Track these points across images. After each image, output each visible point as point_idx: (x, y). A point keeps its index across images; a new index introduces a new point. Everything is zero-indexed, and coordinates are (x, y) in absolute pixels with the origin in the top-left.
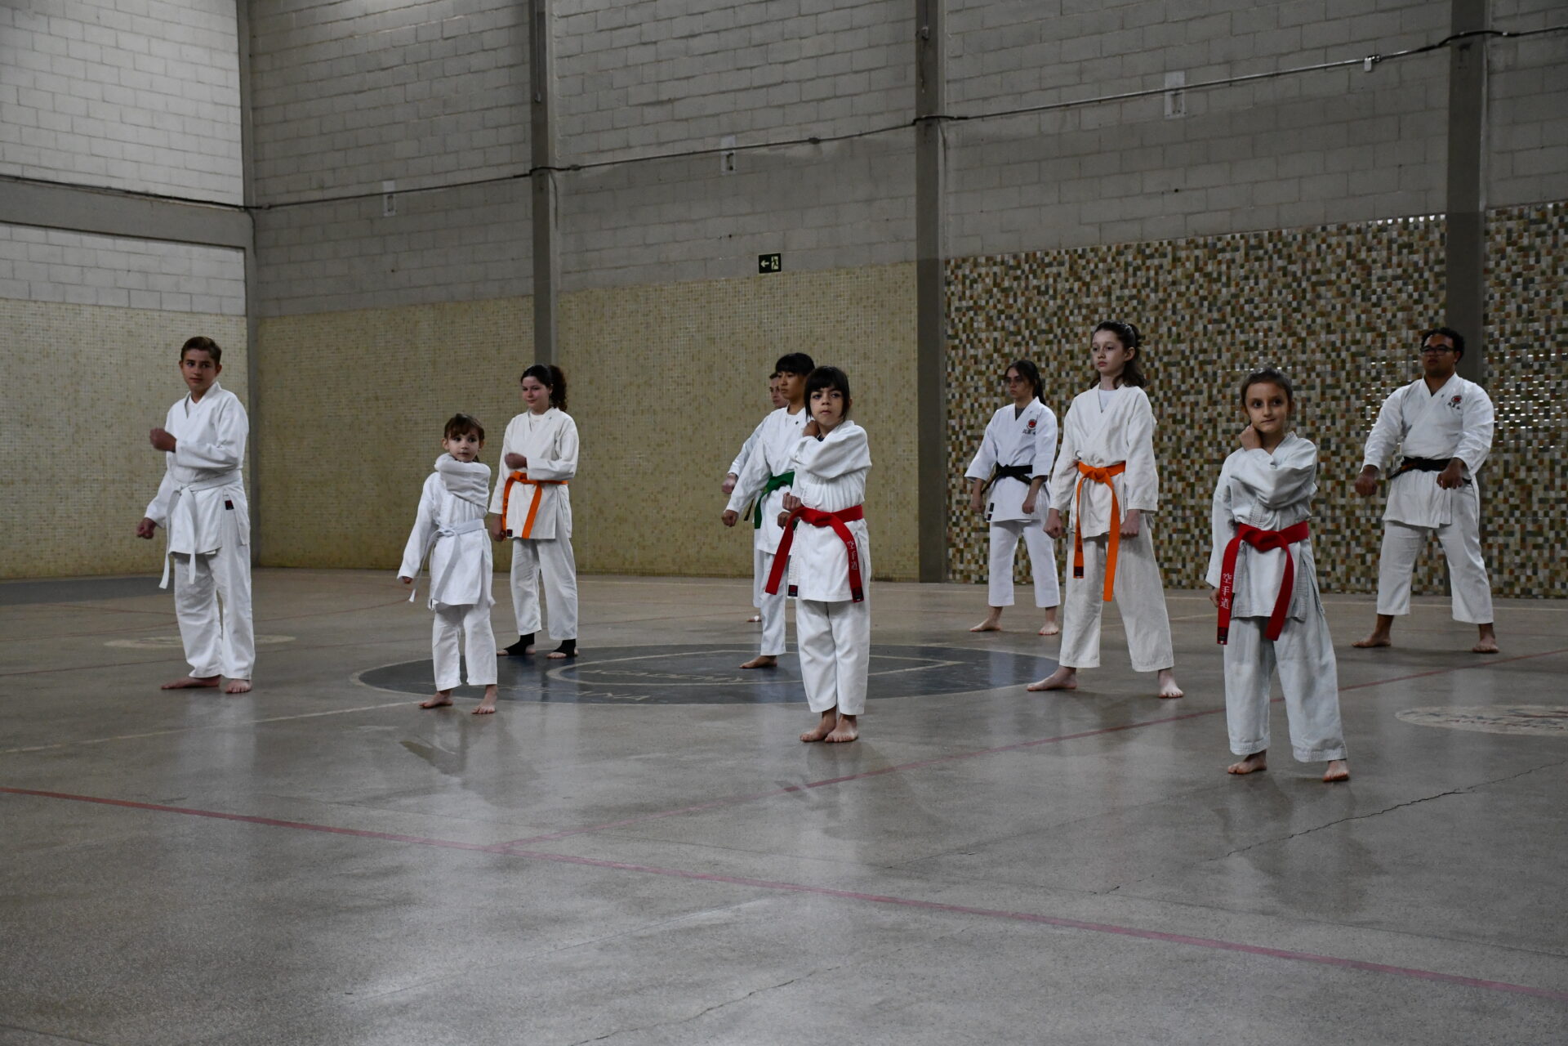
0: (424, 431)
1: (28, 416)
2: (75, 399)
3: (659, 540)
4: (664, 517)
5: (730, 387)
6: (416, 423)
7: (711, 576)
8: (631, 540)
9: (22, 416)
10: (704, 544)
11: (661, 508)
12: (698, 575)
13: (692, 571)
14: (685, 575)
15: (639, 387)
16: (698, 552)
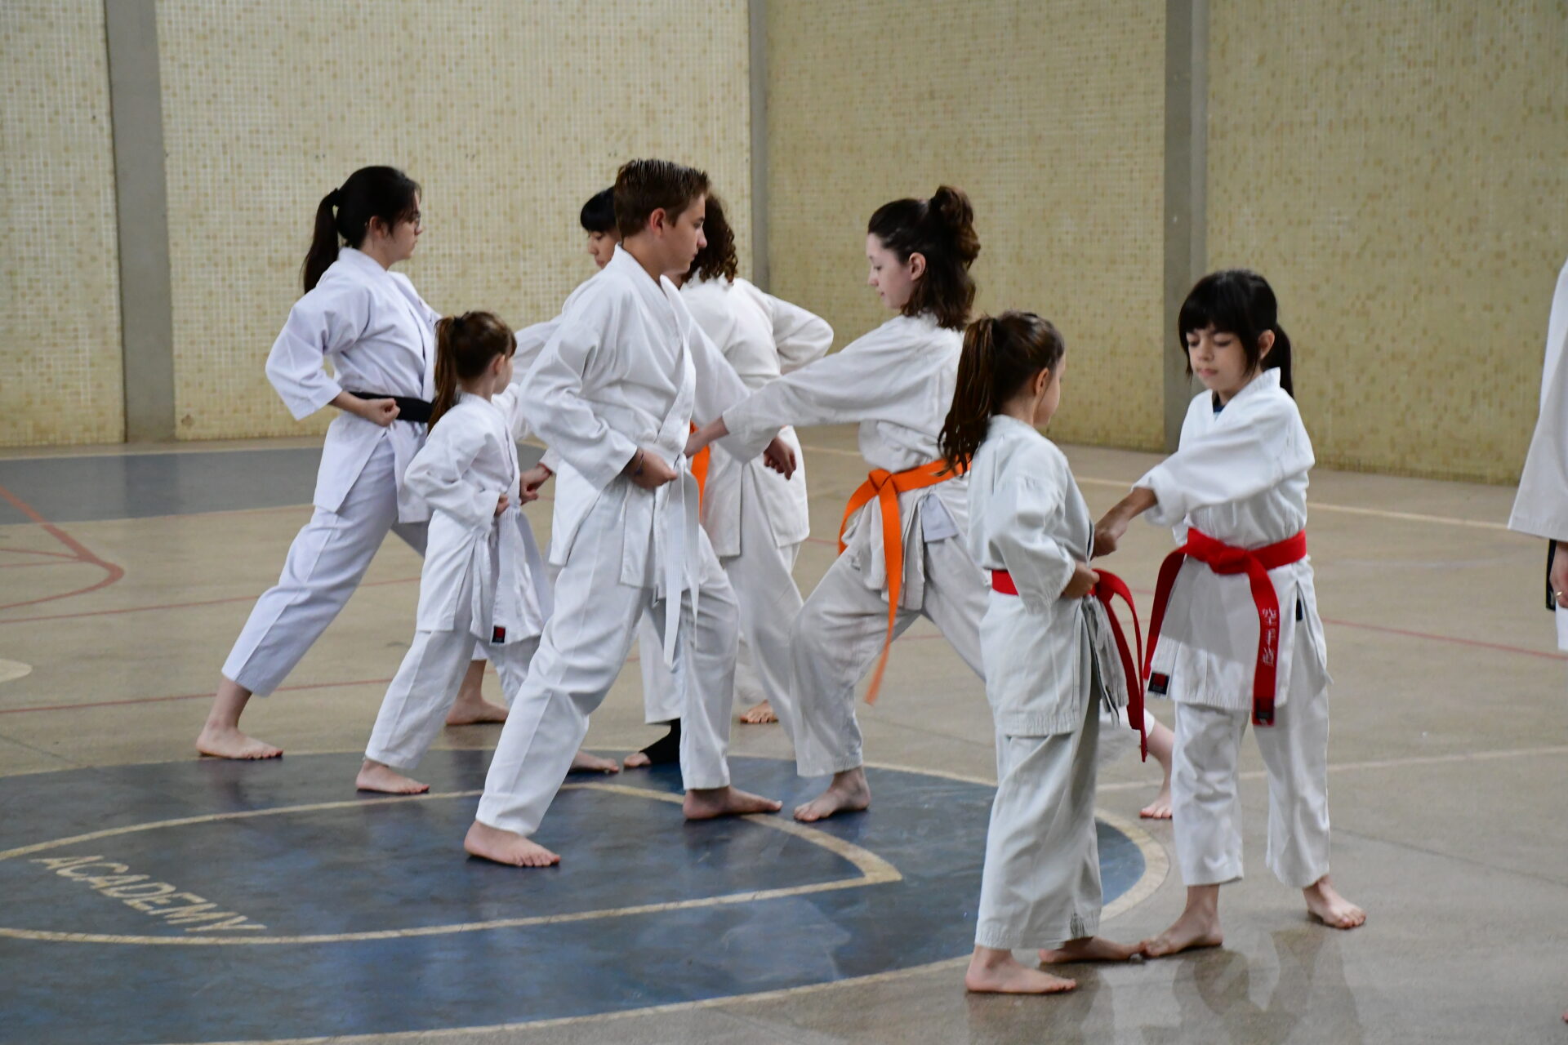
0: (1000, 160)
1: (317, 140)
2: (407, 106)
3: (1367, 398)
4: (1378, 348)
5: (1503, 68)
6: (989, 145)
7: (1457, 478)
8: (1321, 394)
9: (305, 140)
10: (1446, 409)
11: (1373, 331)
12: (1432, 475)
13: (1425, 466)
14: (1413, 474)
15: (1341, 69)
16: (1435, 427)
